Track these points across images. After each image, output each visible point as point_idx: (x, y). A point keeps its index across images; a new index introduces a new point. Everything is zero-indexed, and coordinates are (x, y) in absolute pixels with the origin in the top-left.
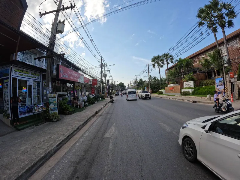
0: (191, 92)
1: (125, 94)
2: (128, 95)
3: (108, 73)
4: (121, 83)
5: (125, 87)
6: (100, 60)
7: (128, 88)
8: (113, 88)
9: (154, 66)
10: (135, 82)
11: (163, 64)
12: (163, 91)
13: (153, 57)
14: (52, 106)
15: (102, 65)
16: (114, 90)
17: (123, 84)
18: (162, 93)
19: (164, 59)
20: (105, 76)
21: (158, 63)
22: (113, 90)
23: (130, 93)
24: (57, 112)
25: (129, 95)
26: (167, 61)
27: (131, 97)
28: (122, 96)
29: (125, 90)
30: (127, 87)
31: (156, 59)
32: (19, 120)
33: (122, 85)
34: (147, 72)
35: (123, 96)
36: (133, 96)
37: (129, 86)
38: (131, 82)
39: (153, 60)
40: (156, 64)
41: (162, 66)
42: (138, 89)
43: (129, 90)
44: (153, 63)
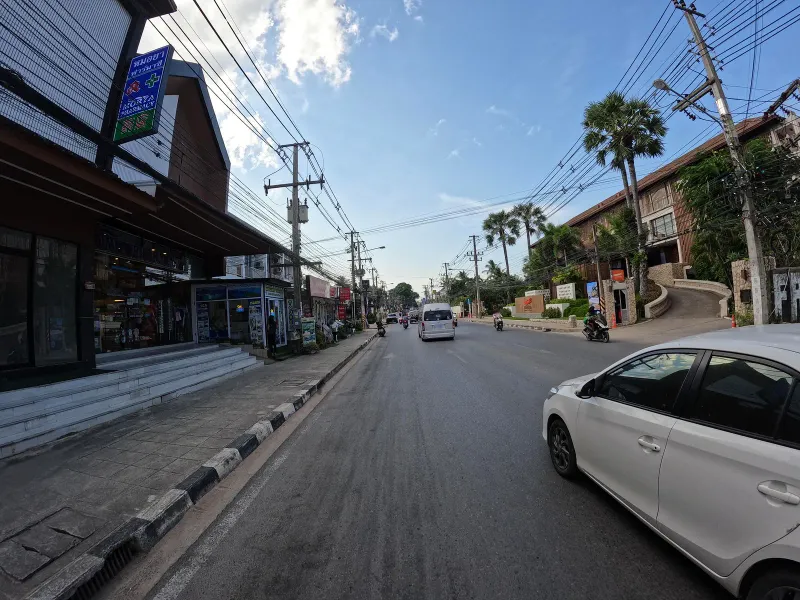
0: (562, 310)
1: (416, 319)
2: (425, 323)
3: (367, 265)
4: (404, 284)
5: (418, 296)
6: (349, 237)
7: (426, 301)
8: (378, 301)
9: (490, 240)
10: (447, 282)
11: (515, 236)
12: (510, 308)
13: (486, 217)
14: (307, 334)
15: (353, 248)
16: (382, 309)
17: (409, 287)
18: (508, 314)
19: (520, 219)
20: (361, 272)
21: (502, 232)
22: (378, 308)
23: (431, 316)
24: (315, 341)
25: (428, 323)
26: (527, 226)
27: (435, 328)
28: (406, 327)
29: (416, 306)
30: (422, 296)
31: (495, 222)
32: (276, 350)
33: (405, 293)
34: (473, 258)
35: (410, 326)
36: (440, 326)
37: (426, 292)
38: (434, 283)
39: (488, 225)
40: (496, 237)
41: (512, 241)
42: (452, 302)
43: (427, 308)
44: (488, 233)
